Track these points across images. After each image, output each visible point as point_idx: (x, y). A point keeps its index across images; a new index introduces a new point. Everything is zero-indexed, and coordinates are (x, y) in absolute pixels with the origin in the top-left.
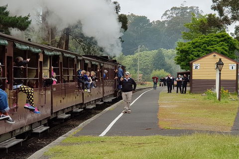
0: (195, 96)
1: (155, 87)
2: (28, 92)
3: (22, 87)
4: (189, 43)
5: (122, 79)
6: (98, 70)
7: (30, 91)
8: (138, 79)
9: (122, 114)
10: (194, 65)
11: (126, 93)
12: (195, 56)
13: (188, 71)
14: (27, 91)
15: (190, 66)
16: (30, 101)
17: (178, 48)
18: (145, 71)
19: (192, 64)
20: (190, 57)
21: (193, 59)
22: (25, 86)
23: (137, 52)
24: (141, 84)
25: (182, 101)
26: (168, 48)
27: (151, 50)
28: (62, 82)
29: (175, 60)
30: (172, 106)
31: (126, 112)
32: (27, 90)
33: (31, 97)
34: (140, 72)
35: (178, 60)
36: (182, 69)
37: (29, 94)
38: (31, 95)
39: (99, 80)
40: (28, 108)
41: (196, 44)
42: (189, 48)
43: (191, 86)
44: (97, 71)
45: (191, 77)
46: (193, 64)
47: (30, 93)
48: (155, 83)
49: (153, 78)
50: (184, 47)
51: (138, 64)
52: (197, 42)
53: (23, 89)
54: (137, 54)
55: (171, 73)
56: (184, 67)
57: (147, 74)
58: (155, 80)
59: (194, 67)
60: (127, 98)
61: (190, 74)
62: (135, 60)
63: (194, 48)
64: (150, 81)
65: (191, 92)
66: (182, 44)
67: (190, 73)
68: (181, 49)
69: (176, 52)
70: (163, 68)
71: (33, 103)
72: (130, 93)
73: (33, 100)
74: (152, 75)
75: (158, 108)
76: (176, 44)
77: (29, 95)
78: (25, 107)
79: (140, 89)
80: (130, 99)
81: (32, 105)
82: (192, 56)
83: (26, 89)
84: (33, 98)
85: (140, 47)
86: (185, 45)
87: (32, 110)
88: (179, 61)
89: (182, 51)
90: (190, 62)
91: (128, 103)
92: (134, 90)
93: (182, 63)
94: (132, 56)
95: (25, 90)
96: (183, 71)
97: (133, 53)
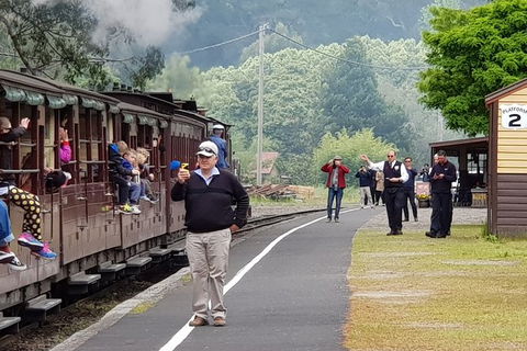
0: (511, 246)
1: (333, 211)
2: (29, 205)
3: (15, 191)
4: (482, 13)
5: (184, 173)
6: (155, 143)
7: (31, 202)
8: (260, 171)
9: (186, 330)
10: (506, 108)
11: (207, 237)
12: (510, 71)
13: (480, 135)
14: (25, 203)
15: (488, 113)
16: (30, 227)
17: (435, 33)
18: (288, 139)
19: (494, 105)
20: (486, 75)
21: (498, 84)
22: (21, 191)
23: (253, 53)
24: (274, 197)
25: (452, 272)
26: (390, 34)
27: (313, 42)
28: (78, 182)
29: (422, 89)
30: (409, 293)
31: (204, 323)
32: (26, 199)
33: (34, 217)
34: (268, 142)
35: (434, 87)
36: (453, 126)
37: (29, 210)
38: (34, 212)
39: (156, 175)
40: (27, 245)
41: (516, 16)
42: (484, 35)
43: (491, 204)
44: (151, 145)
45: (491, 163)
46: (502, 106)
47: (33, 208)
48: (336, 193)
49: (326, 169)
50: (458, 31)
51: (259, 105)
52: (516, 7)
53: (17, 197)
54: (254, 62)
55: (404, 145)
56: (461, 120)
57: (298, 151)
58: (335, 179)
59: (504, 120)
60: (209, 260)
61: (486, 152)
62: (246, 90)
63: (505, 34)
64: (312, 183)
65: (491, 229)
66: (449, 15)
67: (487, 148)
68: (446, 38)
69: (424, 51)
70: (366, 124)
71: (39, 231)
72: (222, 238)
73: (38, 225)
74: (321, 156)
75: (346, 306)
76: (426, 16)
77: (29, 213)
78: (19, 242)
79: (270, 220)
80: (221, 261)
81: (36, 237)
82: (495, 68)
83: (23, 197)
84: (38, 221)
85: (268, 32)
86: (463, 21)
87: (36, 250)
88: (440, 92)
89: (452, 49)
90: (488, 99)
91: (214, 283)
92: (241, 222)
93: (453, 101)
94: (231, 70)
95: (21, 200)
96: (459, 136)
97: (234, 60)
